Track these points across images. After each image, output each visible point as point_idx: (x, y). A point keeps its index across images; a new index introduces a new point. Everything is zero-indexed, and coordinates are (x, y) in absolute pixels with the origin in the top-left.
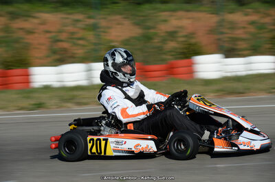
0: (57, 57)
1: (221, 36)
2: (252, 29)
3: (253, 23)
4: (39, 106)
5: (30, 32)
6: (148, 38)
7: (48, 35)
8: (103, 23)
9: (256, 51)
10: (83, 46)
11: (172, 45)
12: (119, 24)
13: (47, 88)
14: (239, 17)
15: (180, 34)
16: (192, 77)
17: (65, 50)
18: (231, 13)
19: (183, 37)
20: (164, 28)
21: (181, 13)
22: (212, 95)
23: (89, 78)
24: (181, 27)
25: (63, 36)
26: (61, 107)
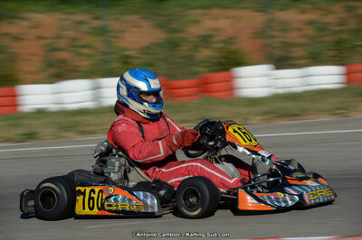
0: (54, 70)
1: (269, 41)
2: (310, 31)
3: (311, 23)
4: (30, 136)
5: (18, 38)
6: (174, 45)
7: (42, 42)
8: (114, 25)
9: (316, 60)
10: (89, 56)
11: (205, 53)
12: (135, 27)
13: (41, 113)
14: (292, 16)
15: (216, 39)
16: (232, 95)
17: (64, 61)
18: (282, 10)
19: (220, 42)
20: (195, 31)
21: (216, 11)
22: (259, 118)
23: (97, 98)
24: (217, 30)
25: (62, 43)
26: (59, 137)
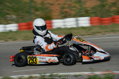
0: (63, 15)
6: (103, 6)
10: (75, 10)
11: (114, 9)
15: (117, 4)
20: (110, 1)
